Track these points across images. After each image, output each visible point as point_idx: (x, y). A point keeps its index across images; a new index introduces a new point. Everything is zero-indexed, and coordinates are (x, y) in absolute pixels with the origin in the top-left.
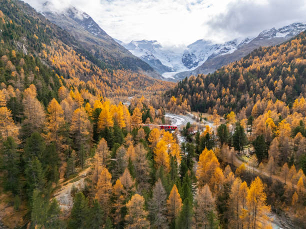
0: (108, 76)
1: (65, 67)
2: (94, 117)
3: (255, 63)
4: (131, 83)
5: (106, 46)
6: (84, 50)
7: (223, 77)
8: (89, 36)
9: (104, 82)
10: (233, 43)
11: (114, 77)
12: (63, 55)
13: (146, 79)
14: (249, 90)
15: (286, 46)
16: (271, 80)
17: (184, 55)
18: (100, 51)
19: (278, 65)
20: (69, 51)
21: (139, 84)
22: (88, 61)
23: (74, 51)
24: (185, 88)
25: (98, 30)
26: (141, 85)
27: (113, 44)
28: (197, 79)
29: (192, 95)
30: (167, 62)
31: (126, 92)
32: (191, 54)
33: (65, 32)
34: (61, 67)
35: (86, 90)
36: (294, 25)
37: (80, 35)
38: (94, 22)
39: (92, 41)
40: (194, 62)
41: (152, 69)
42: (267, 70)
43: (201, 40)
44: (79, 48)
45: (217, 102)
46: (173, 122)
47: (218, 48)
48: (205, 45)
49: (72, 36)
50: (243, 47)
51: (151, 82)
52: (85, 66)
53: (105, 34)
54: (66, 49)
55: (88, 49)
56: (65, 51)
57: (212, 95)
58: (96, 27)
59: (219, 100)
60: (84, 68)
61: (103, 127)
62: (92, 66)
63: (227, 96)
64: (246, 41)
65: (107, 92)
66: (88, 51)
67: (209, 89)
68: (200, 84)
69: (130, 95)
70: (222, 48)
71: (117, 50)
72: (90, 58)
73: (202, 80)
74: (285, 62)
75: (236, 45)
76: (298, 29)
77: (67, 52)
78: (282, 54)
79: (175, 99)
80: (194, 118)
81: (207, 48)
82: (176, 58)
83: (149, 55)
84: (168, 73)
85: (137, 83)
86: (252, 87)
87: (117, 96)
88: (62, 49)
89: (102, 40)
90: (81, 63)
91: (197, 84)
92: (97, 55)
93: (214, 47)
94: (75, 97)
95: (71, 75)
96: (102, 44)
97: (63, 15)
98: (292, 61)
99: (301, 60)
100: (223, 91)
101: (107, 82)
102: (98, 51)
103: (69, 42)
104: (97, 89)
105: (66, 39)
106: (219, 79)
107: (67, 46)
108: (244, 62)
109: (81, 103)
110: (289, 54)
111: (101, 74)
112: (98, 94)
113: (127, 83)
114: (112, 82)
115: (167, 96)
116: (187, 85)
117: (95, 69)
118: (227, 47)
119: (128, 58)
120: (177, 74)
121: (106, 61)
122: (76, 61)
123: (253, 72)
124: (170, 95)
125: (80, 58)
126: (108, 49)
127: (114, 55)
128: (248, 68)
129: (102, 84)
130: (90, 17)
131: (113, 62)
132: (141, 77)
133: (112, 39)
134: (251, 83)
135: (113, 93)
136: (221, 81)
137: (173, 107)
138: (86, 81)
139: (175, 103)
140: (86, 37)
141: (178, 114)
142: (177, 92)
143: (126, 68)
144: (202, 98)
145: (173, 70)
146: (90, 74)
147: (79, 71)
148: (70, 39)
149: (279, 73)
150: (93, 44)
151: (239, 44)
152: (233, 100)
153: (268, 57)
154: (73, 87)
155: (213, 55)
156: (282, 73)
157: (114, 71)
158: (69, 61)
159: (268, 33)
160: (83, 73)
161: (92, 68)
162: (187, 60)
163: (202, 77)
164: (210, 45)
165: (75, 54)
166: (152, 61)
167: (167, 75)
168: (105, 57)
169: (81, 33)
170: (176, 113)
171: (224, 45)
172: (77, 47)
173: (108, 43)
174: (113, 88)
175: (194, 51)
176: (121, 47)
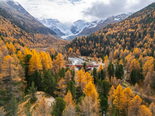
0: (31, 36)
1: (4, 30)
2: (25, 62)
3: (110, 31)
4: (44, 41)
5: (29, 20)
6: (16, 22)
7: (95, 37)
8: (19, 15)
9: (29, 40)
10: (95, 22)
11: (35, 38)
12: (3, 24)
13: (53, 39)
14: (109, 44)
15: (122, 23)
16: (119, 39)
17: (72, 27)
18: (26, 23)
19: (121, 32)
20: (7, 22)
21: (49, 41)
22: (19, 28)
23: (10, 22)
24: (76, 43)
25: (24, 11)
26: (50, 42)
27: (33, 20)
28: (82, 38)
29: (80, 47)
30: (63, 31)
31: (42, 45)
32: (75, 27)
33: (4, 11)
34: (2, 30)
35: (18, 44)
36: (122, 15)
37: (14, 14)
38: (22, 7)
39: (21, 17)
40: (77, 31)
41: (56, 34)
42: (116, 34)
43: (80, 20)
44: (13, 21)
45: (94, 50)
46: (73, 62)
47: (88, 25)
48: (82, 23)
49: (9, 14)
50: (100, 24)
51: (56, 40)
52: (17, 31)
53: (29, 14)
54: (5, 21)
55: (19, 21)
56: (4, 22)
57: (91, 47)
58: (23, 10)
59: (95, 49)
60: (16, 31)
61: (34, 70)
62: (21, 31)
63: (99, 47)
64: (101, 21)
65: (31, 45)
66: (19, 22)
67: (89, 44)
68: (84, 41)
69: (44, 47)
70: (90, 24)
71: (36, 23)
72: (20, 26)
73: (85, 39)
74: (124, 31)
75: (96, 23)
76: (124, 17)
77: (6, 22)
78: (121, 27)
79: (72, 49)
80: (84, 60)
81: (83, 24)
82: (68, 29)
83: (53, 27)
84: (64, 36)
85: (48, 41)
86: (111, 43)
87: (37, 48)
88: (2, 21)
89: (27, 17)
90: (14, 29)
91: (83, 41)
92: (24, 25)
93: (86, 24)
94: (10, 47)
95: (8, 35)
96: (27, 19)
97: (3, 2)
98: (127, 30)
99: (131, 30)
100: (97, 45)
101: (31, 40)
102: (25, 23)
103: (7, 17)
104: (25, 43)
105: (5, 15)
106: (93, 38)
107: (6, 19)
108: (103, 30)
109: (14, 51)
110: (125, 27)
111: (27, 35)
112: (25, 46)
113: (42, 41)
114: (33, 40)
115: (66, 47)
116: (77, 42)
117: (23, 32)
118: (92, 24)
119: (42, 28)
120: (69, 37)
121: (30, 28)
122: (12, 28)
123: (109, 35)
124: (68, 47)
125: (14, 26)
126: (31, 22)
127: (34, 26)
128: (107, 33)
129: (28, 41)
130: (20, 4)
131: (34, 29)
132: (50, 38)
133: (33, 17)
134: (110, 41)
135: (34, 46)
136: (95, 40)
137: (71, 53)
138: (18, 39)
139: (72, 51)
140: (17, 15)
141: (74, 57)
142: (72, 46)
143: (41, 33)
144: (86, 48)
145: (66, 35)
146: (20, 35)
147: (13, 33)
148: (7, 15)
149: (122, 36)
150: (21, 19)
151: (98, 23)
152: (102, 49)
153: (115, 28)
154: (9, 41)
155: (86, 28)
156: (123, 36)
157: (34, 34)
158: (6, 27)
159: (111, 18)
160: (16, 34)
161: (21, 32)
162: (73, 30)
163: (84, 37)
164: (84, 23)
165: (10, 24)
166: (55, 30)
167: (63, 37)
168: (29, 26)
169: (14, 12)
170: (73, 57)
171: (91, 23)
172: (12, 20)
173: (31, 19)
174: (35, 43)
175: (77, 26)
176: (38, 22)
